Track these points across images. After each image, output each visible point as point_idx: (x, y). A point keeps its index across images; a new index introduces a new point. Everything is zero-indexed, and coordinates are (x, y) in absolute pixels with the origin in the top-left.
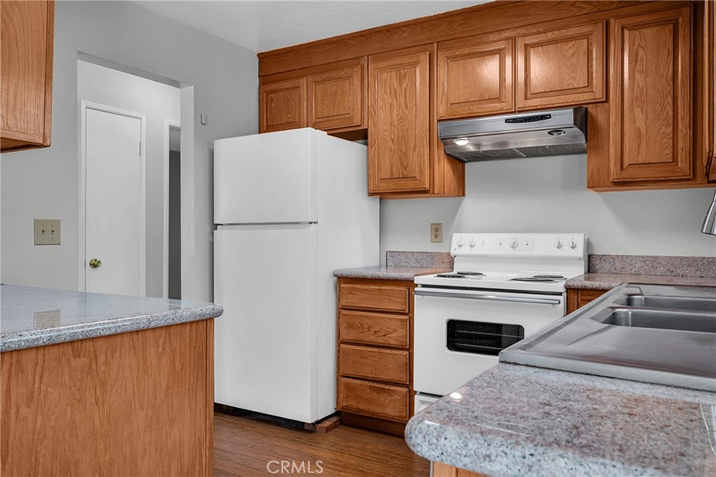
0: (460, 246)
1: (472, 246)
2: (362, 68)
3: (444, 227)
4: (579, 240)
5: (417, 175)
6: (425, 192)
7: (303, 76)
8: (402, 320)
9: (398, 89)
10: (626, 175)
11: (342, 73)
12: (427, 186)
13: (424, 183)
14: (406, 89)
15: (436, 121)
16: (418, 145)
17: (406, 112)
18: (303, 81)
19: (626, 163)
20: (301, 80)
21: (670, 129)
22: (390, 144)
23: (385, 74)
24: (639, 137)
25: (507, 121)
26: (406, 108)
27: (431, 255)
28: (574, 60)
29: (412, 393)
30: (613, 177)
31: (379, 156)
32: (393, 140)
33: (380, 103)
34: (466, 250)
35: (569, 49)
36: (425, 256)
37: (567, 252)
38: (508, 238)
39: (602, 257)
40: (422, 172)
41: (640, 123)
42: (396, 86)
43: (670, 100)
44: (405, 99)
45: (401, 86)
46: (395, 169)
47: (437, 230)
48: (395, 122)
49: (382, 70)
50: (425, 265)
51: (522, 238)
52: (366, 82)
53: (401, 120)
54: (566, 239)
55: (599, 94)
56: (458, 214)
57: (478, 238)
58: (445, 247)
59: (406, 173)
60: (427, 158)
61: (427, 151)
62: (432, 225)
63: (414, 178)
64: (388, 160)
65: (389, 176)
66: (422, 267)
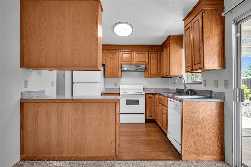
0: (122, 87)
1: (124, 87)
2: (104, 52)
4: (142, 86)
6: (117, 77)
9: (112, 57)
10: (151, 76)
12: (118, 76)
15: (120, 64)
16: (116, 68)
19: (151, 74)
21: (157, 69)
22: (110, 67)
24: (153, 70)
25: (135, 66)
26: (114, 61)
28: (143, 57)
30: (149, 76)
31: (108, 69)
32: (111, 67)
33: (108, 59)
34: (123, 88)
35: (143, 55)
37: (141, 88)
38: (130, 86)
39: (145, 89)
40: (117, 73)
41: (153, 68)
43: (157, 65)
44: (114, 59)
46: (111, 72)
48: (111, 63)
49: (108, 53)
51: (133, 85)
52: (105, 55)
53: (113, 63)
54: (140, 86)
55: (147, 63)
56: (120, 81)
57: (125, 86)
58: (118, 87)
59: (114, 73)
60: (118, 71)
61: (118, 69)
62: (115, 83)
63: (115, 74)
64: (110, 70)
65: (110, 74)
66: (113, 91)
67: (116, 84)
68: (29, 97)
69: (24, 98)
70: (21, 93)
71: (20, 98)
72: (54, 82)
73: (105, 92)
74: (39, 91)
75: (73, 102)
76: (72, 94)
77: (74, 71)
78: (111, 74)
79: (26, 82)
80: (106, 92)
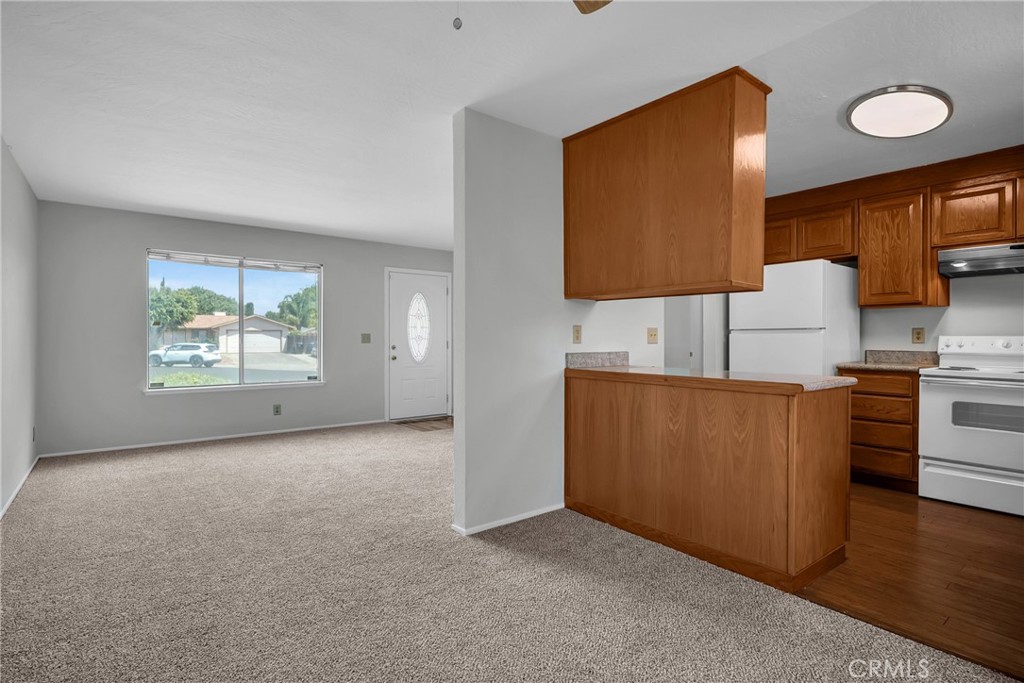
0: (948, 346)
1: (960, 346)
2: (853, 208)
3: (926, 330)
5: (909, 291)
6: (917, 304)
7: (792, 218)
8: (905, 402)
9: (891, 225)
11: (833, 214)
12: (920, 299)
13: (917, 297)
14: (898, 225)
15: (929, 248)
16: (911, 267)
17: (899, 242)
18: (794, 222)
20: (791, 221)
22: (881, 267)
23: (877, 214)
25: (1012, 248)
26: (899, 238)
27: (913, 353)
29: (915, 458)
31: (870, 276)
32: (885, 265)
33: (871, 235)
34: (954, 349)
36: (906, 354)
38: (1000, 340)
40: (914, 288)
42: (888, 221)
44: (898, 231)
45: (893, 222)
46: (886, 287)
47: (918, 333)
48: (887, 249)
49: (873, 211)
50: (906, 360)
51: (1016, 339)
52: (857, 219)
53: (893, 248)
56: (942, 320)
57: (966, 339)
58: (926, 348)
59: (898, 290)
60: (920, 277)
61: (920, 272)
62: (913, 329)
63: (907, 293)
64: (879, 280)
65: (880, 292)
66: (903, 363)
67: (918, 335)
68: (584, 365)
69: (572, 367)
70: (567, 355)
71: (564, 367)
72: (656, 330)
73: (863, 365)
74: (609, 353)
75: (666, 383)
76: (727, 367)
77: (731, 294)
78: (884, 294)
79: (577, 331)
80: (871, 366)
